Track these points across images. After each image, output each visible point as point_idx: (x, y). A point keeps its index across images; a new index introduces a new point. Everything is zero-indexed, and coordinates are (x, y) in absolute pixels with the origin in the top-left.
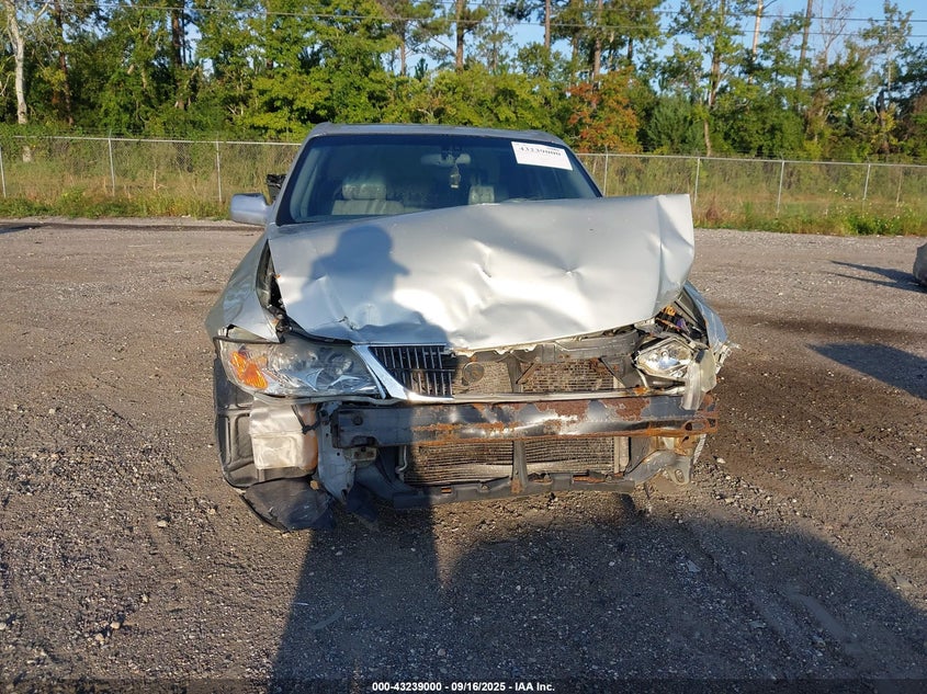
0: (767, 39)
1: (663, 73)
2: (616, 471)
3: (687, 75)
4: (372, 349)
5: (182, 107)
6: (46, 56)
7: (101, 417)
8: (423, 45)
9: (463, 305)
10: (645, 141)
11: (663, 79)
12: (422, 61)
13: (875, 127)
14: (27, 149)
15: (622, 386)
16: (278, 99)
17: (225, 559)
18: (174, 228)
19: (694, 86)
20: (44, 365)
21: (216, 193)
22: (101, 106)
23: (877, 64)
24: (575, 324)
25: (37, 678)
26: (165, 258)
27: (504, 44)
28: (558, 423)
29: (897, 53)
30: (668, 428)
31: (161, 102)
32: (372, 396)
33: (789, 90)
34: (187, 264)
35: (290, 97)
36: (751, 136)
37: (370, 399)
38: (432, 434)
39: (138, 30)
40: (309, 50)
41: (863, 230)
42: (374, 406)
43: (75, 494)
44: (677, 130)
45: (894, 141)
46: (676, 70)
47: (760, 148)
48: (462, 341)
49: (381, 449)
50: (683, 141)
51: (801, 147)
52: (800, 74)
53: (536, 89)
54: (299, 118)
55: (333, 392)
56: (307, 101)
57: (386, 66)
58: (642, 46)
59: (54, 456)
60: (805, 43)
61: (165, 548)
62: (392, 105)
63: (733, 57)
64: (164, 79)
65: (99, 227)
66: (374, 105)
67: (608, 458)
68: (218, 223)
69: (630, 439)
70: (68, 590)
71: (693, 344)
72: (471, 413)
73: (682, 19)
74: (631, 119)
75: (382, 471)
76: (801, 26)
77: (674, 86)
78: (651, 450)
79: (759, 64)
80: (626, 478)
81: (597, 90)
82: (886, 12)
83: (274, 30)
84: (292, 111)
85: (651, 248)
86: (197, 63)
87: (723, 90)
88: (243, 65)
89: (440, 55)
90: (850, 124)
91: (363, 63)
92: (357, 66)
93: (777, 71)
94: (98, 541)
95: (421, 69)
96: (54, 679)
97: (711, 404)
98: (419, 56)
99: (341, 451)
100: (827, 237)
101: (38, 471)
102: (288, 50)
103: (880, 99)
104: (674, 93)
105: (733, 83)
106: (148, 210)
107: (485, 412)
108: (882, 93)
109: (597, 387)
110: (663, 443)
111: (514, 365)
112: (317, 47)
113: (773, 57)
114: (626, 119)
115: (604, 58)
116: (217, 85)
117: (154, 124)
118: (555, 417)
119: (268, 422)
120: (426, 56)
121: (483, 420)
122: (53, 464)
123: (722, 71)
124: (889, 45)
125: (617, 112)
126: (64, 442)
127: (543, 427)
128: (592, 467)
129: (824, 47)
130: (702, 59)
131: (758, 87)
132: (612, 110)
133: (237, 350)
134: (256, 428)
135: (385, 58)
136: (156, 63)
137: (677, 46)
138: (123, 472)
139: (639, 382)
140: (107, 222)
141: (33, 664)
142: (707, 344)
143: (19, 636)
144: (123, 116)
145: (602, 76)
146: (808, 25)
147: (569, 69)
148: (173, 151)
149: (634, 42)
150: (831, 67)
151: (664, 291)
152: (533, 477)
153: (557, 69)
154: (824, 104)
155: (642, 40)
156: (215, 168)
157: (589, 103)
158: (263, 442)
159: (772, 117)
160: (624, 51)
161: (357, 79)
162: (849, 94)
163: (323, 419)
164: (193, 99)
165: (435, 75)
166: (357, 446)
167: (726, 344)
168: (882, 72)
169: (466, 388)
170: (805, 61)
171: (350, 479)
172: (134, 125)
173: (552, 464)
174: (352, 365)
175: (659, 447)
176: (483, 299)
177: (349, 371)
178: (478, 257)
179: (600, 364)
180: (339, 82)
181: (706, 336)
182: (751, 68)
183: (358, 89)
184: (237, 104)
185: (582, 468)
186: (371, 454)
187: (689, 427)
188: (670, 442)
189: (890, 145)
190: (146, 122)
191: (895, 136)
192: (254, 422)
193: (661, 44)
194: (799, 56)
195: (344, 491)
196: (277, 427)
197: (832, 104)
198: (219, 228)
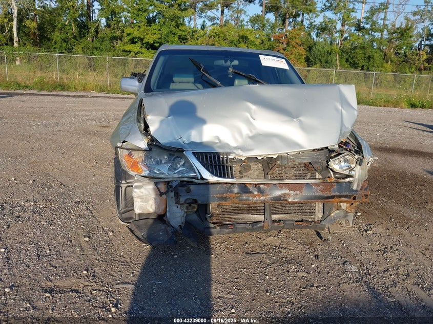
0: (368, 15)
1: (318, 30)
2: (316, 220)
3: (329, 31)
4: (194, 153)
5: (91, 40)
6: (28, 15)
7: (55, 185)
8: (204, 14)
9: (241, 134)
10: (309, 62)
11: (318, 32)
12: (204, 21)
13: (417, 58)
14: (18, 58)
15: (321, 177)
16: (136, 38)
17: (118, 258)
18: (87, 97)
19: (332, 36)
20: (27, 159)
21: (106, 81)
22: (52, 40)
23: (419, 28)
24: (298, 145)
25: (26, 318)
26: (84, 110)
27: (242, 15)
28: (289, 195)
29: (429, 22)
30: (344, 199)
31: (81, 38)
32: (194, 178)
33: (377, 39)
34: (94, 113)
35: (142, 37)
36: (358, 60)
37: (194, 180)
38: (225, 199)
39: (71, 4)
40: (151, 15)
41: (413, 106)
42: (195, 184)
43: (43, 223)
44: (324, 57)
45: (426, 65)
46: (324, 29)
47: (363, 66)
48: (240, 151)
49: (199, 206)
50: (326, 62)
51: (382, 66)
52: (383, 32)
53: (257, 36)
54: (146, 47)
55: (176, 176)
56: (150, 39)
57: (187, 23)
58: (308, 16)
59: (32, 203)
60: (385, 17)
61: (88, 251)
62: (190, 42)
63: (351, 23)
64: (83, 28)
65: (52, 95)
66: (181, 42)
67: (312, 213)
68: (108, 95)
69: (324, 204)
70: (40, 272)
71: (357, 157)
72: (244, 188)
73: (328, 4)
74: (302, 51)
75: (199, 216)
76: (384, 9)
77: (323, 36)
78: (334, 209)
79: (364, 26)
80: (321, 223)
81: (287, 37)
82: (425, 3)
83: (135, 5)
84: (143, 44)
85: (337, 109)
86: (98, 20)
87: (346, 38)
88: (120, 21)
89: (212, 19)
90: (406, 56)
91: (177, 22)
92: (174, 23)
93: (372, 30)
94: (55, 247)
95: (203, 26)
96: (34, 318)
97: (366, 187)
98: (202, 20)
99: (179, 206)
100: (396, 109)
101: (24, 211)
102: (141, 15)
103: (420, 44)
104: (322, 39)
105: (351, 35)
106: (75, 88)
107: (251, 188)
108: (421, 42)
109: (308, 177)
110: (341, 206)
111: (266, 165)
112: (155, 14)
113: (370, 23)
114: (300, 51)
115: (290, 22)
116: (107, 31)
117: (78, 49)
118: (287, 191)
119: (142, 190)
120: (205, 20)
121: (251, 192)
122: (32, 208)
123: (346, 29)
124: (426, 19)
125: (296, 48)
126: (37, 197)
127: (281, 196)
128: (304, 217)
129: (395, 19)
130: (337, 23)
131: (363, 37)
132: (294, 47)
133: (127, 153)
134: (136, 193)
135: (186, 20)
136: (79, 20)
137: (325, 17)
138: (66, 212)
139: (329, 175)
140: (55, 93)
141: (24, 310)
142: (363, 156)
143: (16, 295)
144: (63, 44)
145: (289, 31)
146: (387, 8)
147: (273, 27)
148: (87, 61)
149: (305, 15)
150: (398, 29)
151: (343, 132)
152: (274, 221)
153: (268, 27)
154: (394, 46)
155: (308, 14)
156: (106, 69)
157: (282, 43)
158: (139, 200)
159: (369, 52)
160: (299, 19)
161: (174, 29)
162: (405, 42)
163: (170, 189)
164: (96, 37)
165: (210, 28)
166: (188, 203)
167: (371, 157)
168: (421, 32)
169: (241, 176)
170: (385, 26)
171: (183, 220)
172: (68, 49)
173: (284, 215)
174: (185, 163)
175: (339, 208)
176: (251, 131)
177: (183, 166)
178: (249, 110)
179: (310, 166)
180: (165, 30)
181: (362, 153)
182: (359, 28)
183: (174, 34)
184: (117, 40)
185: (299, 218)
186: (194, 208)
187: (355, 198)
188: (344, 206)
189: (424, 67)
190: (74, 47)
191: (427, 62)
192: (136, 190)
193: (317, 16)
194: (382, 23)
195: (180, 226)
196: (147, 193)
197: (397, 46)
198: (108, 97)
